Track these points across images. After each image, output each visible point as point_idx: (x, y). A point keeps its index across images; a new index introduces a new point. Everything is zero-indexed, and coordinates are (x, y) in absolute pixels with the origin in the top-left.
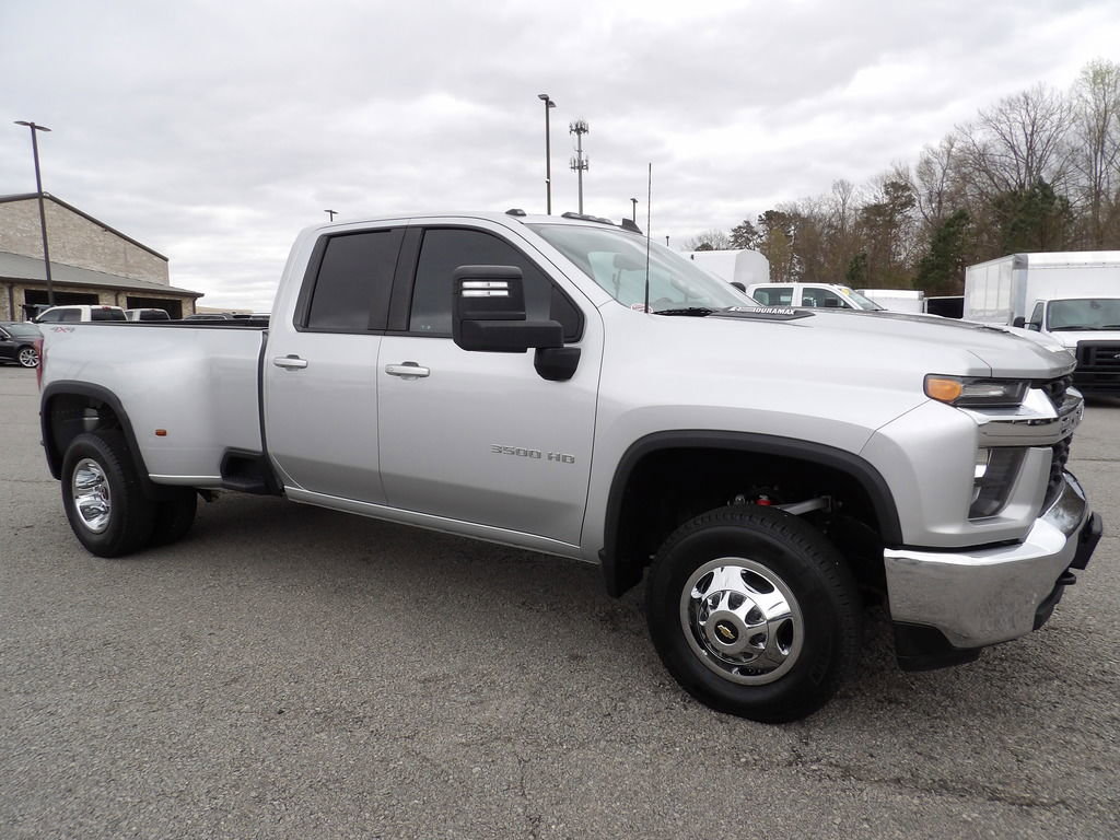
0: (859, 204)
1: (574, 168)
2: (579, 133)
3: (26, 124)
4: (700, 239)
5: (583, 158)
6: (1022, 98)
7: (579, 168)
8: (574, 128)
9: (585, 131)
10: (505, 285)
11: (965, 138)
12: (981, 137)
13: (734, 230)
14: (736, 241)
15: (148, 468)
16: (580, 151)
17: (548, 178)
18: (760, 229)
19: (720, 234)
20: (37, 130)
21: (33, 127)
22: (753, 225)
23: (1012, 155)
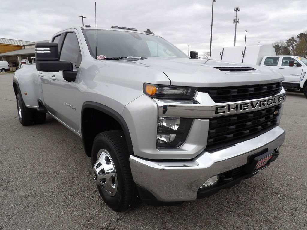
1: (234, 22)
2: (237, 11)
3: (81, 17)
4: (275, 43)
5: (237, 19)
7: (236, 22)
8: (235, 10)
9: (239, 10)
10: (49, 49)
13: (288, 40)
14: (287, 44)
15: (25, 104)
16: (236, 17)
17: (212, 24)
18: (297, 39)
19: (282, 41)
20: (83, 18)
21: (83, 17)
22: (294, 38)
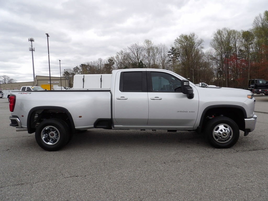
0: (104, 64)
1: (30, 50)
2: (31, 41)
5: (33, 48)
6: (135, 44)
7: (32, 50)
9: (33, 41)
11: (125, 51)
12: (128, 51)
14: (74, 71)
15: (75, 126)
16: (32, 46)
19: (70, 69)
22: (78, 67)
23: (134, 55)
